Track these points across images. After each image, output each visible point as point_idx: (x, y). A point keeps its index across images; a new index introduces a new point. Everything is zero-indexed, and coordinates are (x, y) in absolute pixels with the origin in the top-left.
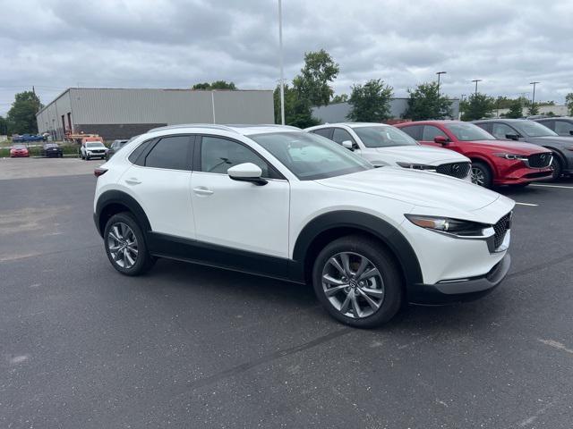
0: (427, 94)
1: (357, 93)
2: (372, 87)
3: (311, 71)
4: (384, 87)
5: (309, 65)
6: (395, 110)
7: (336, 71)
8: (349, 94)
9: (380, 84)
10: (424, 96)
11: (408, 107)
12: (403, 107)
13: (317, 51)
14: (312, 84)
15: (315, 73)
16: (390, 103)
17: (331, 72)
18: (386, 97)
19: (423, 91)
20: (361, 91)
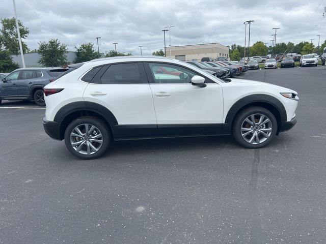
0: (86, 50)
1: (43, 47)
2: (53, 44)
3: (7, 31)
4: (61, 44)
5: (6, 27)
6: (69, 58)
7: (27, 32)
8: (38, 48)
9: (58, 42)
10: (85, 50)
11: (77, 57)
12: (74, 57)
13: (10, 18)
14: (10, 40)
15: (10, 33)
16: (66, 54)
17: (23, 33)
18: (63, 51)
19: (84, 48)
20: (46, 46)
